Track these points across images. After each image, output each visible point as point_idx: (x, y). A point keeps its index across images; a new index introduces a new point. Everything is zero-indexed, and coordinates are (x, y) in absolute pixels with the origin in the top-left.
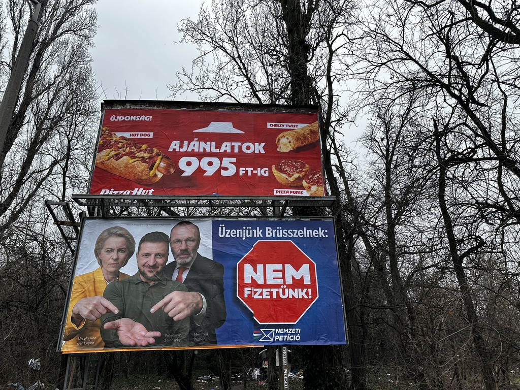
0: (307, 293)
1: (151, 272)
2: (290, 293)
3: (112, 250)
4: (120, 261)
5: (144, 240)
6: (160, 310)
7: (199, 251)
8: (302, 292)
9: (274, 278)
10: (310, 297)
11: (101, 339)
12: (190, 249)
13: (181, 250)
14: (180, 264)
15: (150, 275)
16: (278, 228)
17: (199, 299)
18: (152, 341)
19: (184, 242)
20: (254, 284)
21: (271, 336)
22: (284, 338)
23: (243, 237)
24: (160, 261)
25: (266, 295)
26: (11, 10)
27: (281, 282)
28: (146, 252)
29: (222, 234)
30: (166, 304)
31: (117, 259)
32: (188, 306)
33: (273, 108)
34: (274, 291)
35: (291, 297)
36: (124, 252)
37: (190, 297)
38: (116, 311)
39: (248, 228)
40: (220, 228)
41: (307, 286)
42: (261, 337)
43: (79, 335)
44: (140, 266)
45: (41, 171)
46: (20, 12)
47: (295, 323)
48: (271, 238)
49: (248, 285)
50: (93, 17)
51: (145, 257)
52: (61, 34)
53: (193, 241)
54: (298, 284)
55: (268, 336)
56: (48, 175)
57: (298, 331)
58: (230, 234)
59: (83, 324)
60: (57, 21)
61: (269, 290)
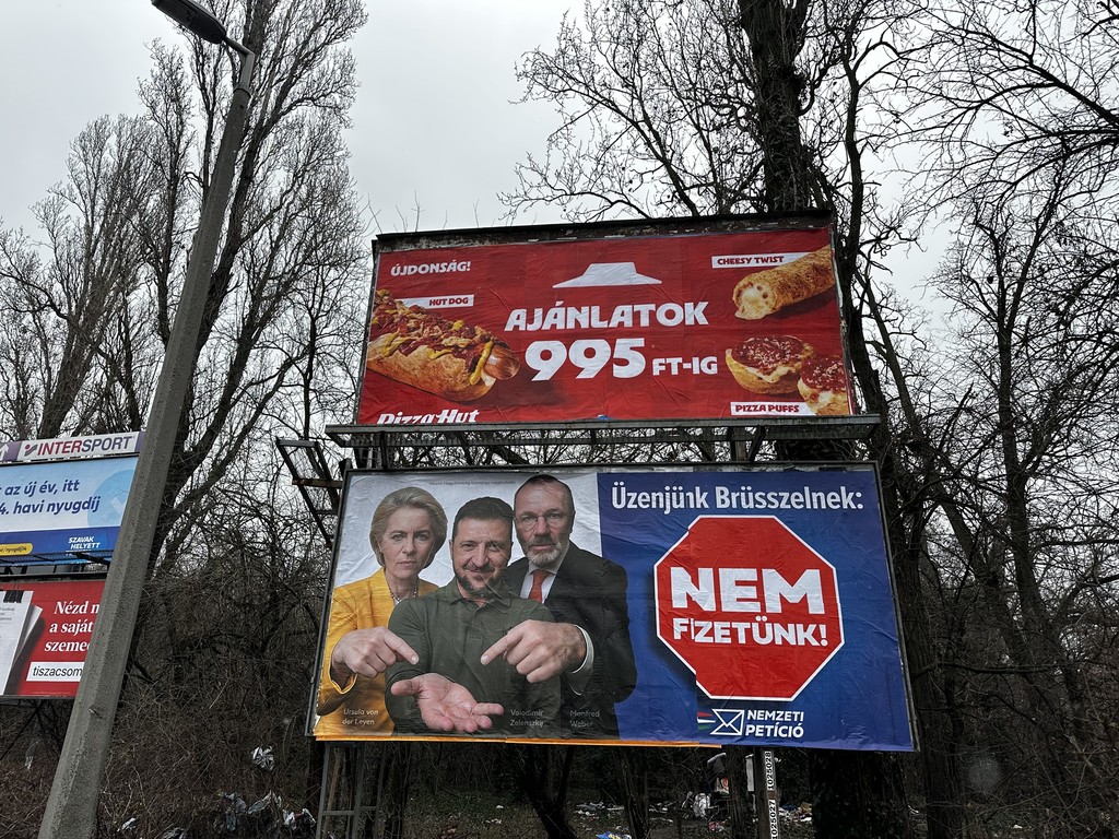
0: (816, 634)
1: (479, 579)
2: (777, 634)
3: (403, 534)
4: (418, 556)
5: (462, 514)
6: (500, 659)
7: (572, 538)
8: (805, 631)
9: (738, 600)
10: (824, 643)
11: (386, 714)
12: (555, 533)
13: (536, 535)
14: (536, 565)
15: (478, 585)
16: (743, 488)
17: (578, 638)
18: (485, 722)
19: (541, 519)
20: (694, 611)
21: (737, 724)
22: (766, 730)
23: (665, 508)
24: (495, 557)
25: (723, 636)
26: (198, 71)
27: (755, 607)
28: (468, 538)
29: (619, 503)
30: (512, 647)
31: (413, 553)
32: (555, 653)
33: (725, 223)
34: (741, 627)
35: (779, 642)
36: (427, 538)
37: (560, 634)
38: (415, 659)
39: (675, 488)
40: (615, 490)
41: (816, 619)
42: (714, 727)
43: (346, 705)
44: (457, 567)
45: (263, 381)
46: (215, 73)
47: (791, 699)
48: (729, 510)
49: (680, 613)
50: (347, 67)
51: (465, 548)
52: (290, 109)
53: (561, 516)
54: (794, 613)
55: (730, 724)
56: (276, 388)
57: (799, 716)
58: (636, 502)
59: (353, 683)
60: (282, 83)
61: (727, 625)
